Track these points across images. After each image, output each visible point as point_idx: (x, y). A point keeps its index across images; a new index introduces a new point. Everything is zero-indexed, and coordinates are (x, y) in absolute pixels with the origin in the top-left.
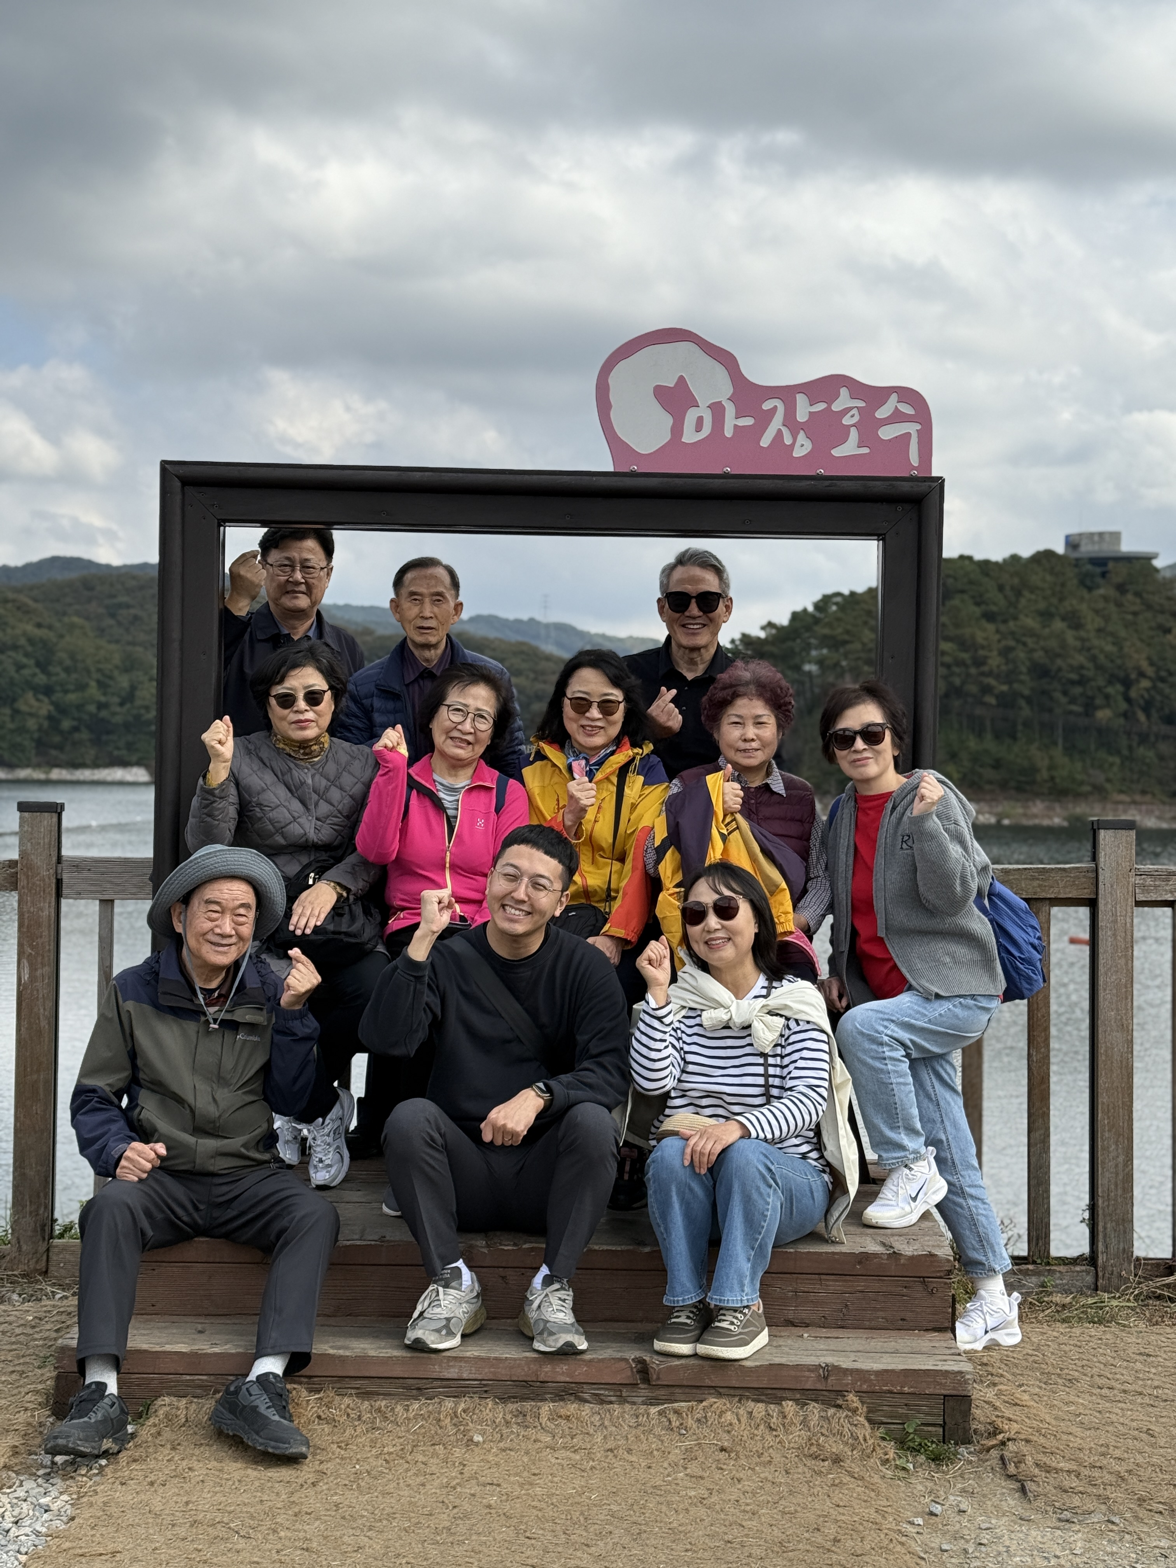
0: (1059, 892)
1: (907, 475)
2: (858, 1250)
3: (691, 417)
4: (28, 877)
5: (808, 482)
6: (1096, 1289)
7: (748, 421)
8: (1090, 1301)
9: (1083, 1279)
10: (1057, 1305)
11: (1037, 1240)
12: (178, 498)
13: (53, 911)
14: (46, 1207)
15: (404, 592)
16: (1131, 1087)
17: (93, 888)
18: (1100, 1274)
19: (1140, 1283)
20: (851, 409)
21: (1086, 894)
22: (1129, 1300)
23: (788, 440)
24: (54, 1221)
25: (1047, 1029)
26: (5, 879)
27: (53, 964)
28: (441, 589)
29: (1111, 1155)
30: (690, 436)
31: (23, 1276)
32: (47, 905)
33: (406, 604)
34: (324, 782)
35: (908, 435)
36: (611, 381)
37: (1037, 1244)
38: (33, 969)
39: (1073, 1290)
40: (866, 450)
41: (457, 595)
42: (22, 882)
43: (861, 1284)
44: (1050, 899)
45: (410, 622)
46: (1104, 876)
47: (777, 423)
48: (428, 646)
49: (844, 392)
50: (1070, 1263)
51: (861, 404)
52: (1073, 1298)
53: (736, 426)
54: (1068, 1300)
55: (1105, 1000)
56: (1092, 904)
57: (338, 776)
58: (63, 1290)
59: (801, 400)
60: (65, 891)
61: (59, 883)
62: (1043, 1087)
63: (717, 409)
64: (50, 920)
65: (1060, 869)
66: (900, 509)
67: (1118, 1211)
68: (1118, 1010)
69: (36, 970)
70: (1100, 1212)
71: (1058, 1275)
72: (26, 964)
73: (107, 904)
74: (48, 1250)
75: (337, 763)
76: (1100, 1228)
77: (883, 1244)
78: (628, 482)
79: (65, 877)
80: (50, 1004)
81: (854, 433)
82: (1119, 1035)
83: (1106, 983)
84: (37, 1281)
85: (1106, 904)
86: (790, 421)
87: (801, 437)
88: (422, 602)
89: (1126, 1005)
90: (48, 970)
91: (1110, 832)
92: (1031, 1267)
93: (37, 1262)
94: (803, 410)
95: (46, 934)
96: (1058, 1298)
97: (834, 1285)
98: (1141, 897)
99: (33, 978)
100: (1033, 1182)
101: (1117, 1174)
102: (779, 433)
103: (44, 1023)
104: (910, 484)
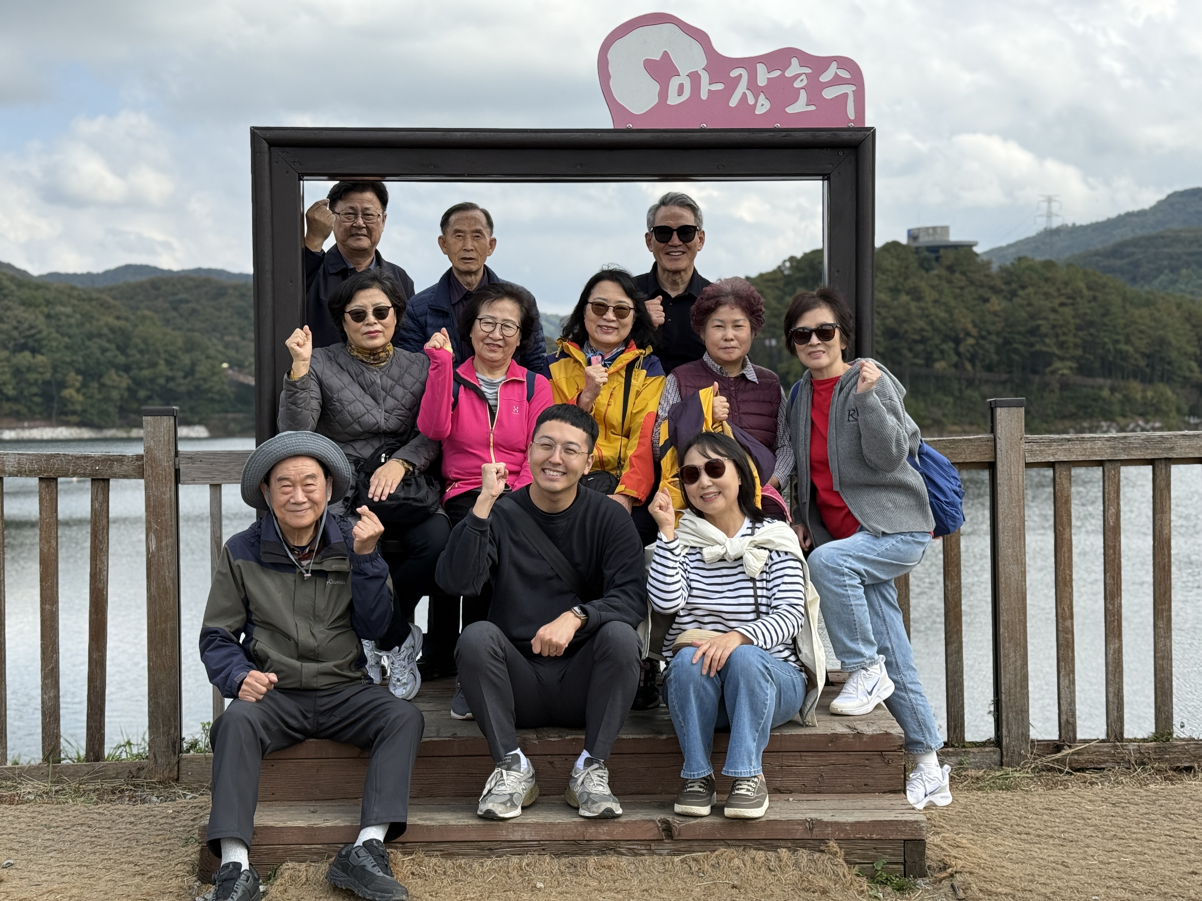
0: (966, 458)
1: (846, 126)
2: (829, 732)
3: (674, 83)
4: (152, 467)
5: (769, 134)
6: (1002, 764)
7: (720, 87)
8: (998, 774)
9: (991, 758)
10: (972, 778)
11: (955, 729)
12: (267, 157)
13: (173, 493)
14: (176, 728)
15: (450, 230)
16: (1025, 608)
17: (204, 476)
18: (1005, 753)
19: (1035, 759)
20: (799, 75)
21: (987, 458)
22: (1027, 772)
23: (751, 101)
24: (182, 739)
25: (958, 565)
26: (134, 470)
27: (175, 537)
28: (479, 227)
29: (1011, 661)
30: (673, 100)
31: (160, 783)
32: (168, 489)
33: (451, 240)
34: (390, 382)
35: (846, 95)
36: (609, 56)
37: (955, 732)
38: (159, 541)
39: (984, 766)
40: (813, 108)
41: (492, 232)
42: (148, 471)
43: (833, 758)
44: (958, 463)
45: (455, 254)
46: (1001, 444)
47: (742, 87)
48: (470, 273)
49: (795, 61)
50: (981, 746)
51: (808, 71)
52: (985, 772)
53: (709, 91)
54: (981, 773)
55: (1003, 540)
56: (992, 466)
57: (401, 377)
58: (192, 792)
59: (761, 68)
60: (182, 478)
61: (177, 472)
62: (958, 609)
63: (694, 77)
64: (171, 501)
65: (966, 440)
66: (841, 153)
67: (1017, 704)
68: (1014, 548)
69: (161, 541)
70: (1004, 705)
71: (972, 755)
72: (153, 537)
73: (216, 488)
74: (178, 762)
75: (400, 367)
76: (1004, 717)
77: (849, 727)
78: (626, 137)
79: (182, 467)
80: (175, 568)
81: (803, 94)
82: (1015, 567)
83: (1004, 528)
84: (171, 787)
85: (1002, 466)
86: (752, 85)
87: (762, 98)
88: (464, 238)
89: (1020, 544)
90: (171, 541)
91: (1005, 410)
92: (950, 750)
93: (170, 772)
94: (763, 76)
95: (169, 512)
96: (972, 773)
97: (811, 759)
98: (1030, 460)
99: (159, 548)
100: (950, 684)
101: (1016, 676)
102: (744, 95)
103: (169, 584)
104: (849, 133)
